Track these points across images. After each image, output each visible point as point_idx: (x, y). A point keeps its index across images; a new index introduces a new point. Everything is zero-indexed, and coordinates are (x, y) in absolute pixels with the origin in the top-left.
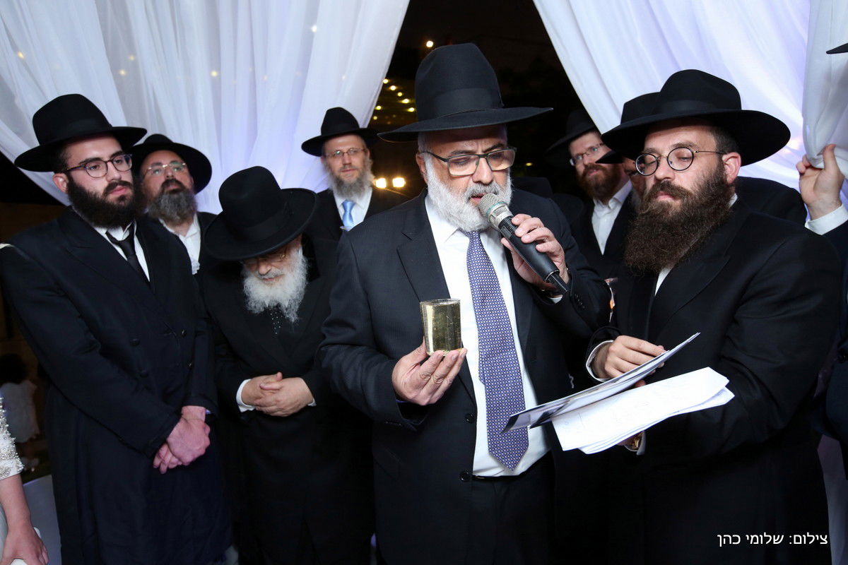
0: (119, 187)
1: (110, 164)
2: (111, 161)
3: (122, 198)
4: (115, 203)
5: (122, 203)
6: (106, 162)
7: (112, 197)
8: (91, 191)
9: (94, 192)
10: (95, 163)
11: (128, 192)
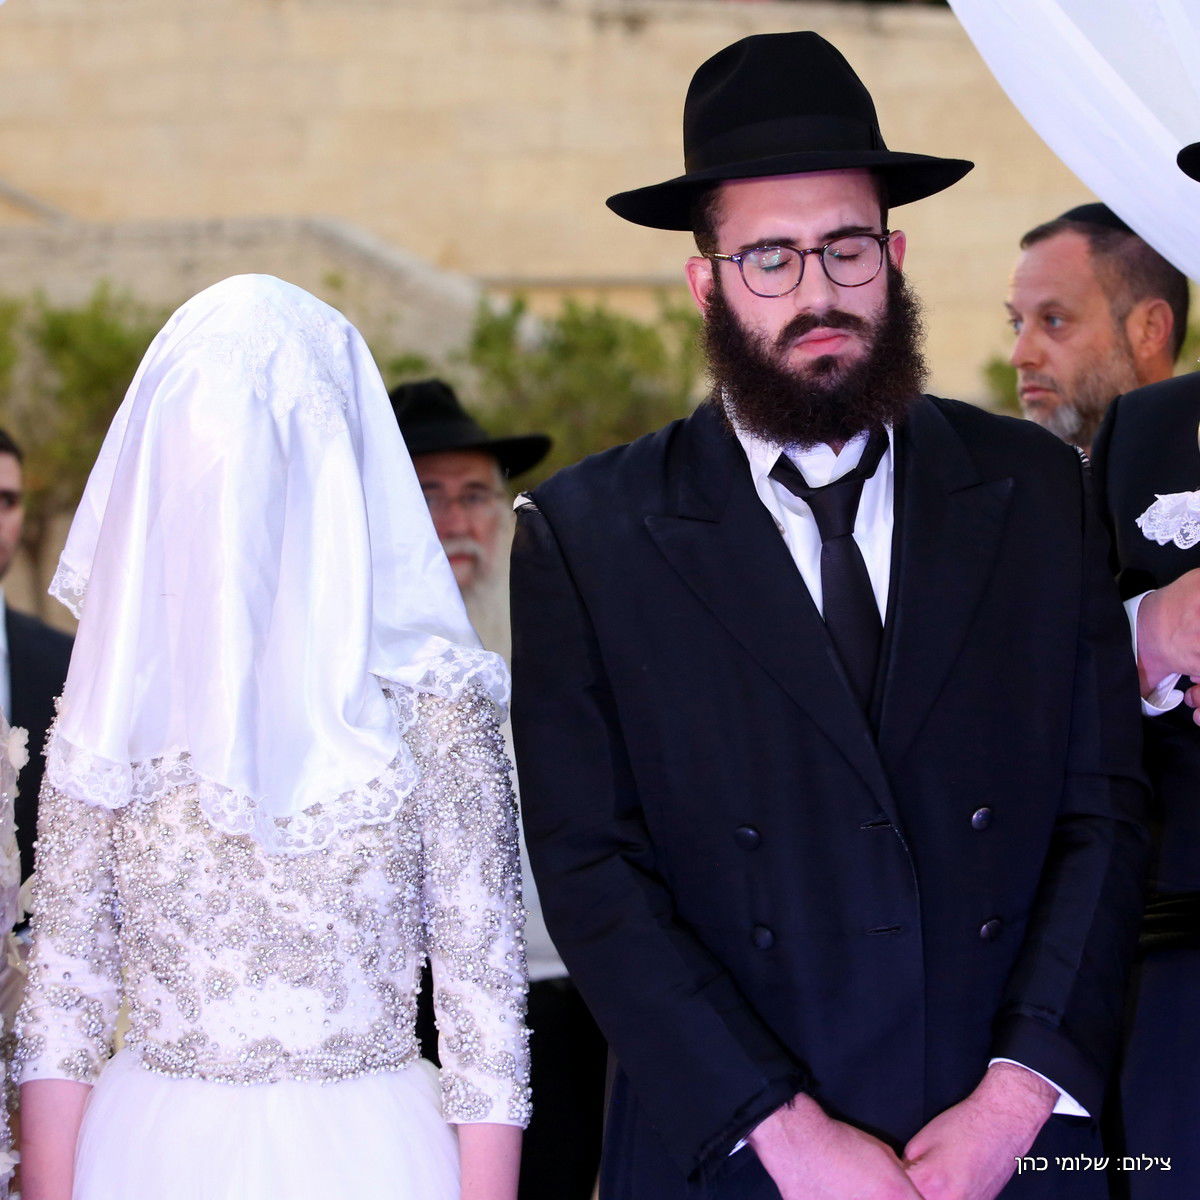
0: (820, 330)
1: (812, 261)
2: (819, 252)
3: (825, 364)
4: (805, 375)
5: (823, 381)
6: (803, 254)
7: (798, 358)
8: (750, 328)
9: (754, 338)
11: (852, 348)
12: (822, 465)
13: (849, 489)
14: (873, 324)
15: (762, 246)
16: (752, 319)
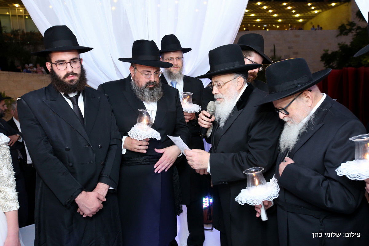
0: (71, 75)
1: (69, 64)
2: (70, 63)
3: (72, 81)
4: (68, 83)
5: (72, 83)
6: (67, 63)
7: (67, 80)
8: (58, 75)
9: (59, 76)
10: (62, 62)
11: (76, 78)
12: (72, 95)
13: (77, 97)
14: (79, 74)
15: (59, 61)
16: (59, 73)
